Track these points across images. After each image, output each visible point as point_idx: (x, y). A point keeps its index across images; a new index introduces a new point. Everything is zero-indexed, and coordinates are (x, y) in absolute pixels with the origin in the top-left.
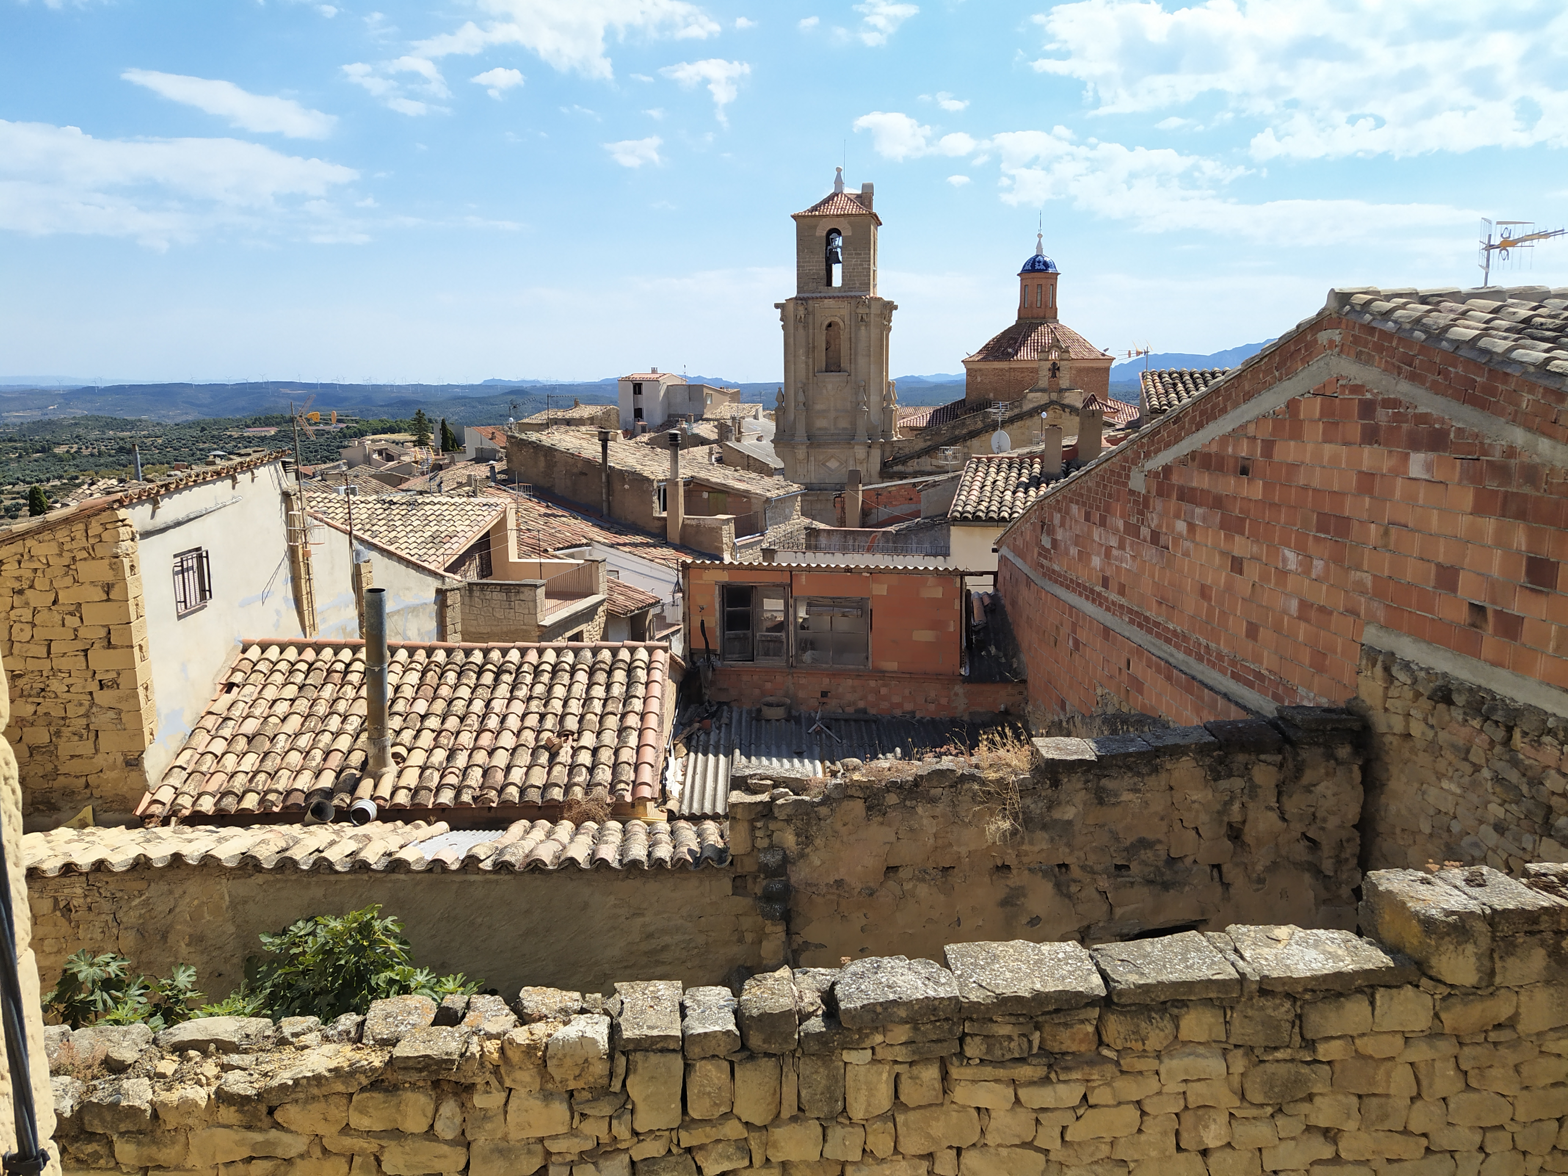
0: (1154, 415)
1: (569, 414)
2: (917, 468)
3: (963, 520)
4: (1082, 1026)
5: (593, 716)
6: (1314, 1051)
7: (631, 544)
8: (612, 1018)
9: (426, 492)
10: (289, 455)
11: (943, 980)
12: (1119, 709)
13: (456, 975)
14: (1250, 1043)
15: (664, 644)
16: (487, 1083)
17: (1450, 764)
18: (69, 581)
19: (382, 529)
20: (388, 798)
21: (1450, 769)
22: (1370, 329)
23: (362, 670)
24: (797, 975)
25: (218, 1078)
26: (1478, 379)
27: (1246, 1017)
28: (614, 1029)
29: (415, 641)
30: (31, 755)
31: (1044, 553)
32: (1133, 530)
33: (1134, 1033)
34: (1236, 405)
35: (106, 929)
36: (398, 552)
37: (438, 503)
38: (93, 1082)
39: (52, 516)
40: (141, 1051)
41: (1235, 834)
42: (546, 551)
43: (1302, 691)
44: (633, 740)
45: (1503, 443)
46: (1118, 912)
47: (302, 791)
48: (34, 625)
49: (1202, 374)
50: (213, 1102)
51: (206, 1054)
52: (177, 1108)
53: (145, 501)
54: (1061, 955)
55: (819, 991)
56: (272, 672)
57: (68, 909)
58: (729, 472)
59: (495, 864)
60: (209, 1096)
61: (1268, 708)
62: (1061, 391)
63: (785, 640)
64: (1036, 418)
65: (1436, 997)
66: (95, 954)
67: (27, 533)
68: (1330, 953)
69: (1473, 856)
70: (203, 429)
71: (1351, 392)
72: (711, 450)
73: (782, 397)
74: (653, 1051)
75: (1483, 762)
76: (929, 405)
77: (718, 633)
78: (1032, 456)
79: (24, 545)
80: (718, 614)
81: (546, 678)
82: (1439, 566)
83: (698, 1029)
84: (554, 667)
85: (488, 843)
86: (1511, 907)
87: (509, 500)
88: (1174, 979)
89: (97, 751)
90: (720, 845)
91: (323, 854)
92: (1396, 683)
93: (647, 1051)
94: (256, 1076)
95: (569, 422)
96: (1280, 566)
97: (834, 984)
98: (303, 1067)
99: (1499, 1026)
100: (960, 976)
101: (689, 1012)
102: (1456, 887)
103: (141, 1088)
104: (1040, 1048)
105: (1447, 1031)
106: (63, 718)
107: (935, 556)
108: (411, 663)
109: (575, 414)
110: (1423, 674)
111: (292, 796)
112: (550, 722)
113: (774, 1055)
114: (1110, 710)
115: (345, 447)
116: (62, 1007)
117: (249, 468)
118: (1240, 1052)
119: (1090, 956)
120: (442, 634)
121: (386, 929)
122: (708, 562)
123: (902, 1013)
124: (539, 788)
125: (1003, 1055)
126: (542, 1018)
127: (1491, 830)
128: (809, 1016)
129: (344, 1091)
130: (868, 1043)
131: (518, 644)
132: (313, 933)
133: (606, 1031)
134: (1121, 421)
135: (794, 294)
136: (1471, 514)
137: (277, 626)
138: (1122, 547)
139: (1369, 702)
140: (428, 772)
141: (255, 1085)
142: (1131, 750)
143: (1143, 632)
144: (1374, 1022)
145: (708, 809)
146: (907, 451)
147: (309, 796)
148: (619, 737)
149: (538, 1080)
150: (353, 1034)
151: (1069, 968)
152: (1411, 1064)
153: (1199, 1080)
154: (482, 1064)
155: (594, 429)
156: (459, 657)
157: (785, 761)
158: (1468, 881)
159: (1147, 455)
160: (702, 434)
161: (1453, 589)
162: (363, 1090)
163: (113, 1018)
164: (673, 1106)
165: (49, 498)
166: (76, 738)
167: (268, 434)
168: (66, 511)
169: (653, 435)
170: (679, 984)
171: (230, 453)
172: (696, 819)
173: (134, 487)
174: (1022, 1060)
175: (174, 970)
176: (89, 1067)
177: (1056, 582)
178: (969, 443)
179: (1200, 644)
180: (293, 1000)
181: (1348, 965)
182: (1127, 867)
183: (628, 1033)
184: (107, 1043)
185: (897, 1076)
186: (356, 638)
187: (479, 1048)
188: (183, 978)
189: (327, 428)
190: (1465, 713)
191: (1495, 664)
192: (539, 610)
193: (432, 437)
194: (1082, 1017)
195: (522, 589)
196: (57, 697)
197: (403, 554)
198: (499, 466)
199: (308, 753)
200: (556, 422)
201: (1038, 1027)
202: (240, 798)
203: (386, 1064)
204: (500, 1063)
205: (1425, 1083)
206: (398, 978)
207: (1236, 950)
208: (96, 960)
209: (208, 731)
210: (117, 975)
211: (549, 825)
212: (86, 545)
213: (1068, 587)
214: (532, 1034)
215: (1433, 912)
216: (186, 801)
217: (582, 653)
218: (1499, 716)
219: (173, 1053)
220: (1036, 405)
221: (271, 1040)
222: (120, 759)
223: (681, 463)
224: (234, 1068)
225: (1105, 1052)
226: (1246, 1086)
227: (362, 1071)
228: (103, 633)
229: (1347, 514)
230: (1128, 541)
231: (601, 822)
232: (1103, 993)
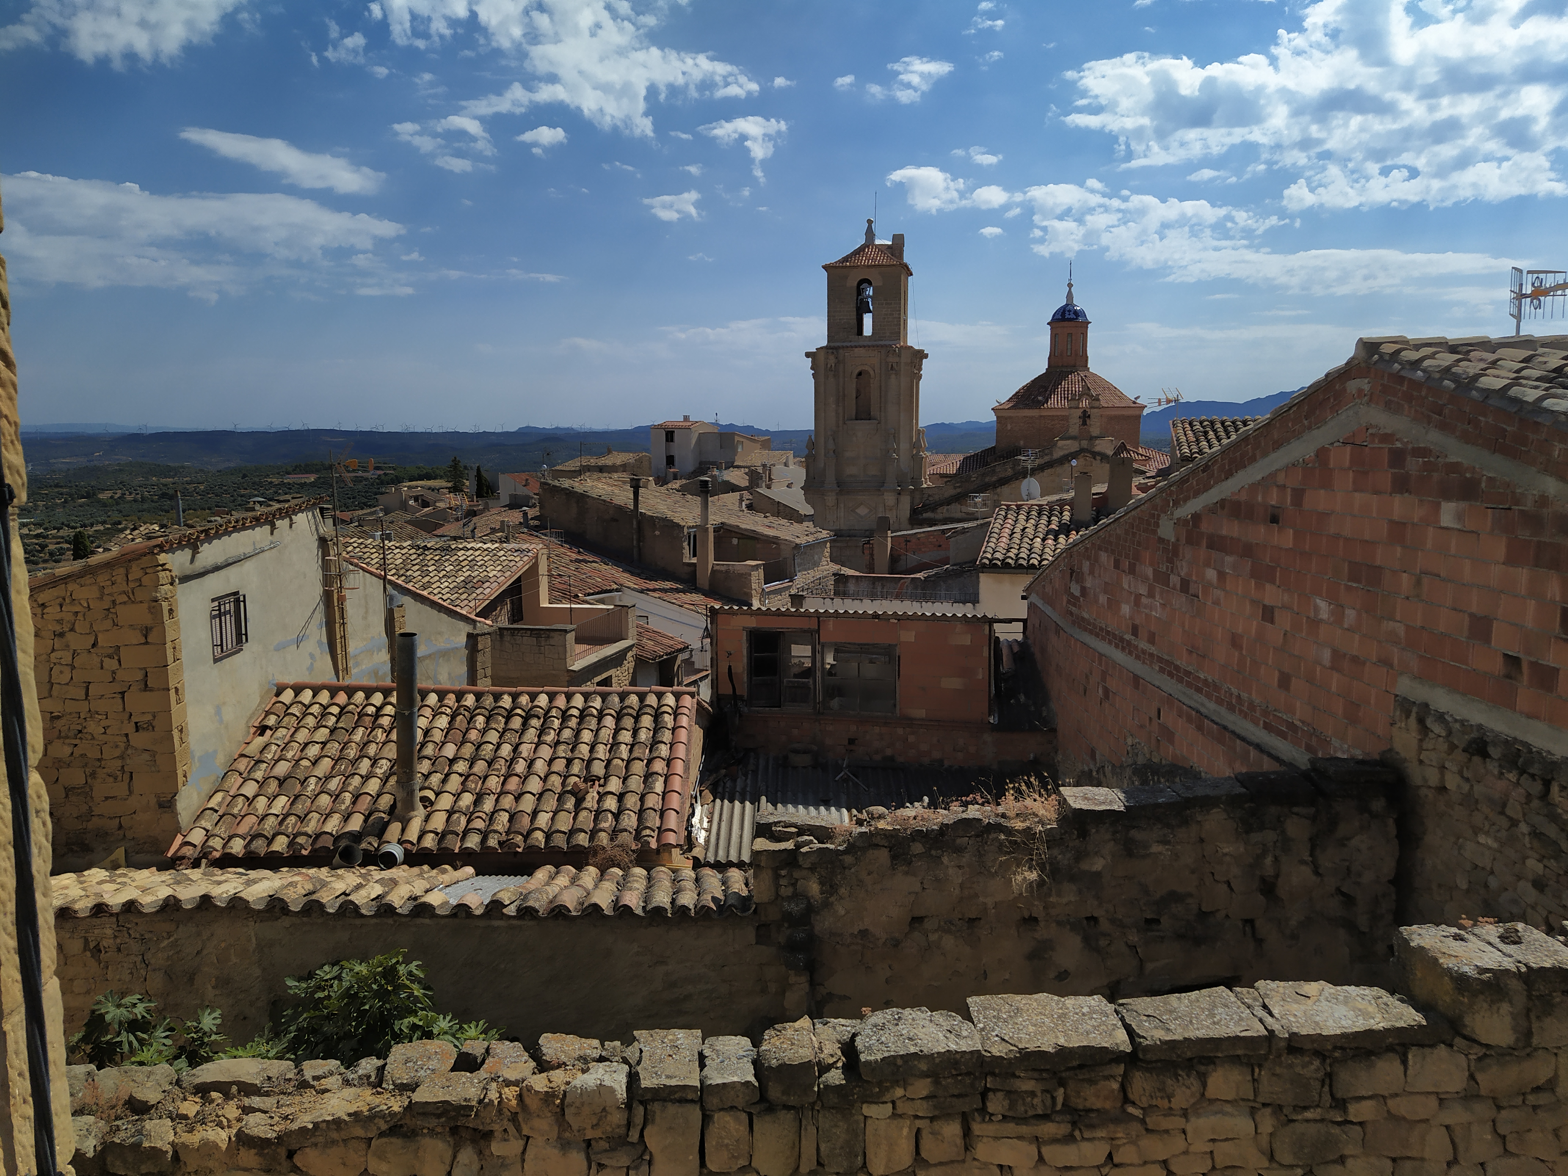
0: (1185, 463)
1: (602, 461)
2: (947, 515)
3: (992, 567)
4: (1107, 1082)
5: (620, 762)
6: (1345, 1110)
7: (660, 590)
8: (630, 1066)
9: (460, 538)
10: (327, 502)
11: (965, 1033)
12: (1150, 760)
13: (478, 1022)
14: (1279, 1102)
15: (692, 689)
16: (505, 1130)
17: (1487, 818)
18: (108, 624)
19: (415, 574)
20: (415, 842)
21: (1486, 823)
22: (1399, 379)
23: (393, 713)
24: (818, 1026)
25: (239, 1120)
26: (1508, 429)
27: (1274, 1075)
28: (633, 1078)
29: (446, 685)
30: (67, 796)
31: (1073, 600)
32: (1162, 578)
33: (1159, 1090)
34: (1265, 454)
35: (134, 971)
36: (431, 597)
37: (472, 548)
38: (117, 1123)
39: (94, 560)
40: (164, 1092)
41: (1268, 888)
42: (577, 596)
43: (1336, 742)
44: (659, 787)
45: (1535, 492)
46: (1149, 966)
47: (331, 834)
48: (73, 667)
49: (1234, 422)
50: (234, 1145)
51: (227, 1096)
52: (198, 1150)
53: (185, 546)
54: (1086, 1010)
55: (839, 1042)
56: (305, 715)
57: (97, 950)
58: (759, 518)
59: (519, 910)
60: (230, 1138)
61: (1301, 759)
62: (1092, 438)
63: (812, 687)
64: (1067, 465)
65: (1472, 1057)
66: (123, 995)
67: (69, 577)
68: (1360, 1010)
69: (1511, 913)
70: (244, 476)
71: (1380, 442)
72: (741, 496)
73: (812, 445)
74: (671, 1101)
75: (1520, 816)
76: (960, 452)
77: (745, 679)
78: (1062, 503)
79: (66, 587)
80: (745, 660)
81: (573, 723)
82: (1472, 615)
83: (716, 1079)
84: (582, 712)
85: (512, 888)
86: (1548, 965)
87: (541, 546)
88: (1201, 1036)
89: (131, 792)
90: (745, 893)
91: (349, 898)
92: (1431, 735)
93: (665, 1100)
94: (277, 1119)
95: (601, 469)
96: (1312, 615)
97: (854, 1035)
98: (322, 1111)
99: (1537, 1089)
100: (983, 1029)
101: (708, 1062)
102: (1490, 944)
103: (163, 1129)
104: (1063, 1105)
105: (1483, 1092)
106: (99, 760)
107: (964, 603)
108: (440, 707)
109: (608, 461)
110: (1457, 726)
111: (321, 839)
112: (576, 768)
113: (793, 1108)
114: (1140, 760)
115: (382, 494)
116: (88, 1048)
117: (288, 514)
118: (1268, 1111)
119: (1116, 1011)
120: (472, 678)
121: (410, 973)
122: (736, 608)
123: (923, 1066)
124: (565, 833)
125: (1026, 1112)
126: (560, 1065)
127: (1529, 885)
128: (829, 1067)
129: (363, 1136)
130: (887, 1097)
131: (547, 688)
132: (339, 978)
133: (625, 1080)
134: (1152, 469)
135: (824, 343)
136: (1504, 564)
137: (311, 669)
138: (1151, 595)
139: (1403, 754)
140: (456, 816)
141: (275, 1128)
142: (1160, 801)
143: (1174, 681)
144: (1406, 1082)
145: (733, 858)
146: (937, 497)
147: (337, 839)
148: (645, 782)
149: (556, 1129)
150: (373, 1079)
151: (1093, 1022)
152: (1447, 1127)
153: (1227, 1140)
154: (500, 1111)
155: (626, 477)
156: (488, 701)
157: (812, 808)
158: (1503, 938)
159: (1176, 503)
160: (732, 481)
161: (1487, 640)
162: (382, 1135)
163: (138, 1060)
164: (691, 1157)
165: (92, 542)
166: (111, 779)
167: (308, 481)
168: (108, 556)
169: (684, 481)
170: (699, 1033)
171: (271, 500)
172: (720, 867)
173: (175, 533)
174: (1045, 1117)
175: (199, 1011)
176: (113, 1107)
177: (1086, 630)
178: (999, 490)
179: (1232, 694)
180: (317, 1044)
181: (1378, 1023)
182: (1157, 921)
183: (646, 1082)
184: (132, 1084)
185: (919, 1131)
186: (388, 682)
187: (498, 1095)
188: (209, 1021)
189: (365, 475)
190: (1500, 766)
191: (1529, 716)
192: (568, 655)
193: (467, 483)
194: (1106, 1073)
195: (552, 634)
196: (93, 738)
197: (436, 598)
198: (532, 512)
199: (338, 796)
200: (588, 469)
201: (1062, 1083)
202: (270, 841)
203: (405, 1109)
204: (518, 1110)
205: (1461, 1148)
206: (421, 1023)
207: (1265, 1007)
208: (123, 1001)
209: (241, 774)
210: (143, 1017)
211: (574, 870)
212: (126, 589)
213: (1097, 635)
214: (550, 1082)
215: (1466, 969)
216: (216, 843)
217: (609, 698)
218: (1535, 769)
219: (195, 1094)
220: (1066, 452)
221: (292, 1083)
222: (153, 801)
223: (711, 509)
224: (254, 1110)
225: (1131, 1110)
226: (1274, 1146)
227: (381, 1115)
228: (140, 676)
229: (1378, 563)
230: (1158, 590)
231: (625, 869)
232: (1129, 1049)
